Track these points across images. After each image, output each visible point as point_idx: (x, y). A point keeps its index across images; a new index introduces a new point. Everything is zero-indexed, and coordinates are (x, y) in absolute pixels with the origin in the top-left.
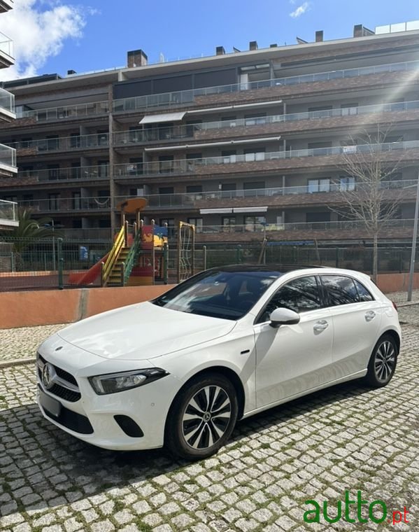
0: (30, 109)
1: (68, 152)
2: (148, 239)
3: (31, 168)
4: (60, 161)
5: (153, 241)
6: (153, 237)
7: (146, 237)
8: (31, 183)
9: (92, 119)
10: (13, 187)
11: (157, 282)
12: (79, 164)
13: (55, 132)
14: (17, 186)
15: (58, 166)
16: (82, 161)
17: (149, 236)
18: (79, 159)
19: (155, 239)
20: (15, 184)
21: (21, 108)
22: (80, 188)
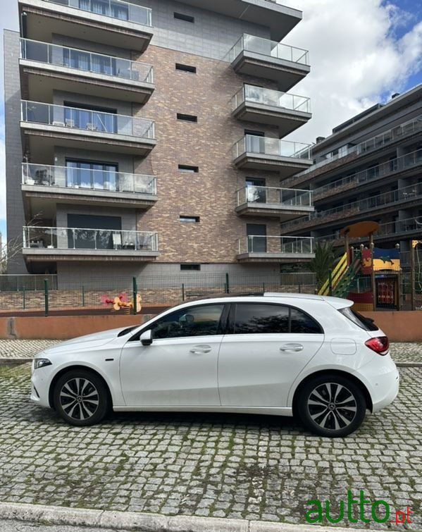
0: (354, 145)
1: (386, 178)
2: (367, 264)
3: (355, 200)
4: (381, 187)
5: (372, 265)
6: (372, 261)
7: (365, 262)
8: (353, 214)
9: (409, 137)
10: (338, 221)
11: (378, 309)
12: (396, 187)
13: (376, 160)
14: (341, 219)
15: (378, 193)
16: (400, 182)
17: (368, 261)
18: (397, 182)
19: (374, 263)
20: (339, 217)
21: (346, 147)
22: (397, 212)
